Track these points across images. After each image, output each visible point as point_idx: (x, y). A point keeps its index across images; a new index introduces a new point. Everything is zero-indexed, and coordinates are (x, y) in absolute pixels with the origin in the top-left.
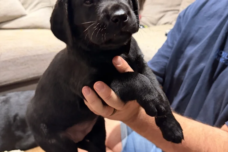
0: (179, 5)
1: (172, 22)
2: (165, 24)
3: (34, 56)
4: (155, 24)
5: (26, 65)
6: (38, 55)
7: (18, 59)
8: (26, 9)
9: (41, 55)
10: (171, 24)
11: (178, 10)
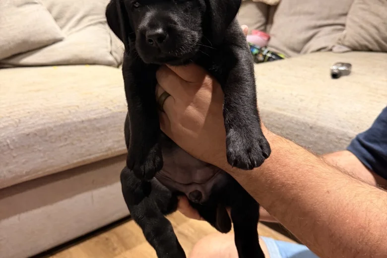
0: (345, 15)
1: (333, 46)
2: (319, 50)
3: (83, 122)
4: (298, 51)
5: (66, 139)
6: (90, 121)
7: (51, 129)
8: (62, 27)
9: (95, 119)
10: (331, 50)
11: (344, 25)
